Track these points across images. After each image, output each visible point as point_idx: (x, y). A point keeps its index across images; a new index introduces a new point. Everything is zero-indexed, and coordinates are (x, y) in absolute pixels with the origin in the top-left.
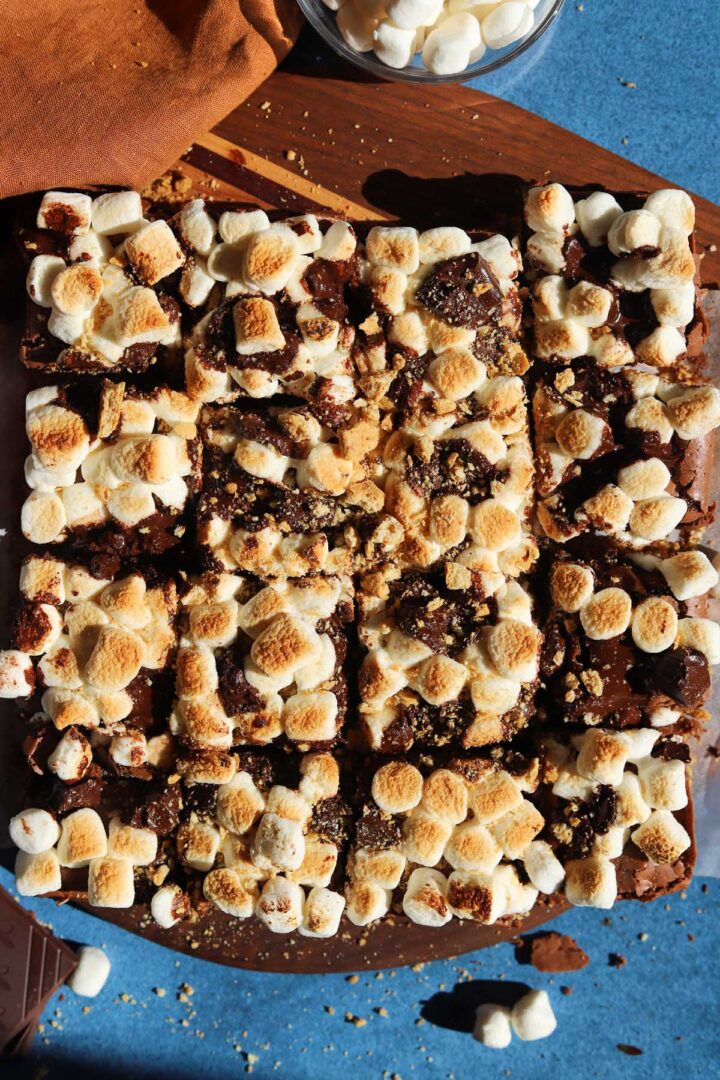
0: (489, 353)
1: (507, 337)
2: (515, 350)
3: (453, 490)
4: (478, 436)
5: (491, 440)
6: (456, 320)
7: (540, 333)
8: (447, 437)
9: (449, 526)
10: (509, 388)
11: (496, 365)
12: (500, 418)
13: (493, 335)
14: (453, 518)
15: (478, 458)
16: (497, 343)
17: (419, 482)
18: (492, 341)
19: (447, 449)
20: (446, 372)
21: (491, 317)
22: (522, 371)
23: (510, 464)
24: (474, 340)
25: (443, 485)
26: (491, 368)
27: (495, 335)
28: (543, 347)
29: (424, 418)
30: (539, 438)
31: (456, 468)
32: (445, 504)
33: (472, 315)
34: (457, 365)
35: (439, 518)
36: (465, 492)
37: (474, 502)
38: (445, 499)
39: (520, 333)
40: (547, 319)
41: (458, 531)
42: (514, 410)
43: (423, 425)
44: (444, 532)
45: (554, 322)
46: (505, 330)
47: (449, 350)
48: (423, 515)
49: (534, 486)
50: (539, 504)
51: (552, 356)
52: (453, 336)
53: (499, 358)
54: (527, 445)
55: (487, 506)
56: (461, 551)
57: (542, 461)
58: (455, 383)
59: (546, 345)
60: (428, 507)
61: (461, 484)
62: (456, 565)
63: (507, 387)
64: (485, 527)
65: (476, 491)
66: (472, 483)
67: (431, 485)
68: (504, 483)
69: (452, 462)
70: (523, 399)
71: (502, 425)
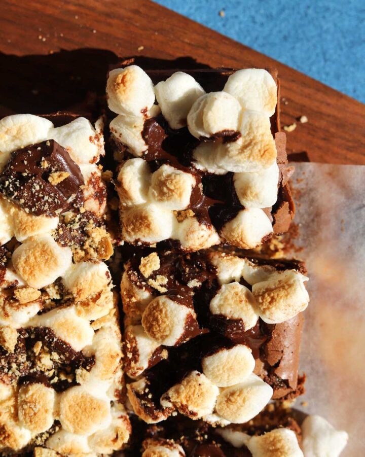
0: (74, 238)
1: (91, 221)
2: (99, 234)
3: (40, 378)
4: (61, 325)
5: (74, 328)
6: (33, 210)
7: (124, 217)
8: (33, 324)
9: (35, 414)
10: (93, 275)
11: (82, 249)
12: (85, 304)
13: (77, 220)
14: (38, 406)
15: (61, 347)
16: (82, 227)
17: (6, 370)
18: (77, 226)
19: (32, 337)
20: (26, 262)
21: (72, 204)
22: (106, 256)
23: (96, 351)
24: (56, 227)
25: (32, 371)
26: (77, 253)
27: (80, 219)
28: (127, 231)
29: (8, 308)
30: (128, 321)
31: (42, 355)
32: (30, 393)
33: (49, 204)
34: (38, 254)
35: (25, 407)
36: (53, 377)
37: (61, 388)
38: (30, 387)
39: (105, 216)
40: (130, 204)
41: (45, 419)
42: (99, 296)
43: (6, 315)
44: (32, 419)
45: (137, 206)
46: (89, 215)
47: (31, 238)
48: (12, 402)
49: (123, 368)
50: (128, 386)
51: (137, 241)
52: (33, 225)
53: (84, 242)
54: (116, 328)
55: (72, 394)
56: (51, 434)
57: (129, 346)
58: (37, 272)
59: (129, 230)
60: (16, 395)
61: (48, 370)
62: (45, 451)
63: (89, 274)
64: (70, 415)
65: (63, 378)
66: (61, 368)
67: (17, 373)
68: (89, 371)
69: (37, 349)
70: (109, 284)
71: (88, 311)
